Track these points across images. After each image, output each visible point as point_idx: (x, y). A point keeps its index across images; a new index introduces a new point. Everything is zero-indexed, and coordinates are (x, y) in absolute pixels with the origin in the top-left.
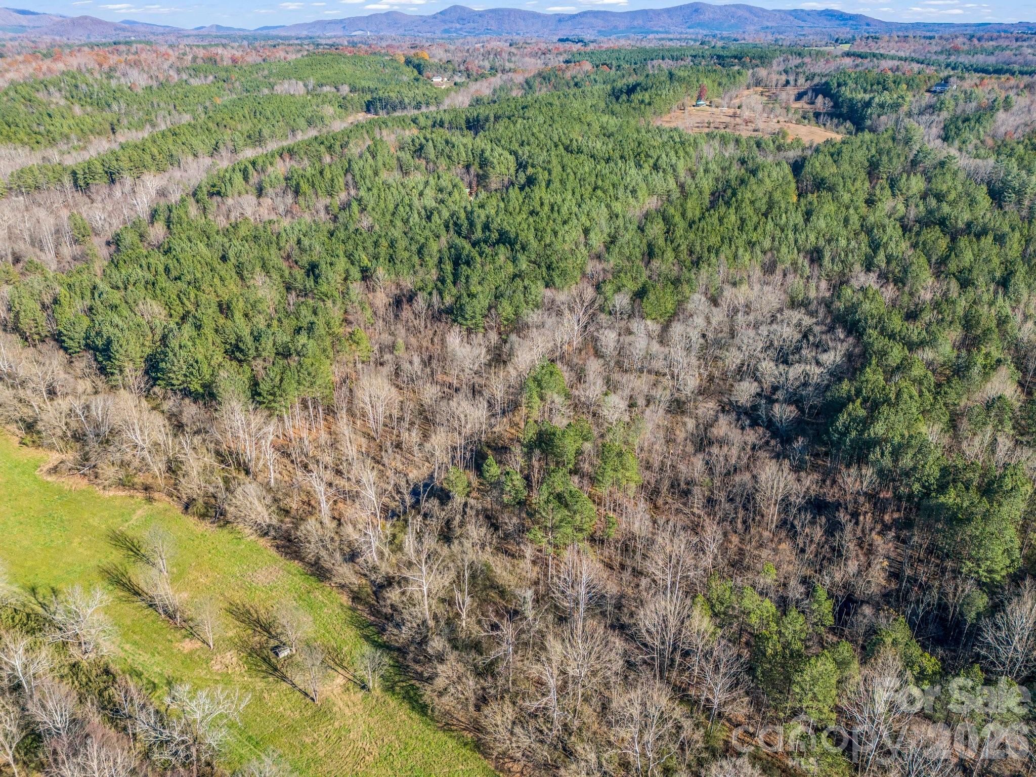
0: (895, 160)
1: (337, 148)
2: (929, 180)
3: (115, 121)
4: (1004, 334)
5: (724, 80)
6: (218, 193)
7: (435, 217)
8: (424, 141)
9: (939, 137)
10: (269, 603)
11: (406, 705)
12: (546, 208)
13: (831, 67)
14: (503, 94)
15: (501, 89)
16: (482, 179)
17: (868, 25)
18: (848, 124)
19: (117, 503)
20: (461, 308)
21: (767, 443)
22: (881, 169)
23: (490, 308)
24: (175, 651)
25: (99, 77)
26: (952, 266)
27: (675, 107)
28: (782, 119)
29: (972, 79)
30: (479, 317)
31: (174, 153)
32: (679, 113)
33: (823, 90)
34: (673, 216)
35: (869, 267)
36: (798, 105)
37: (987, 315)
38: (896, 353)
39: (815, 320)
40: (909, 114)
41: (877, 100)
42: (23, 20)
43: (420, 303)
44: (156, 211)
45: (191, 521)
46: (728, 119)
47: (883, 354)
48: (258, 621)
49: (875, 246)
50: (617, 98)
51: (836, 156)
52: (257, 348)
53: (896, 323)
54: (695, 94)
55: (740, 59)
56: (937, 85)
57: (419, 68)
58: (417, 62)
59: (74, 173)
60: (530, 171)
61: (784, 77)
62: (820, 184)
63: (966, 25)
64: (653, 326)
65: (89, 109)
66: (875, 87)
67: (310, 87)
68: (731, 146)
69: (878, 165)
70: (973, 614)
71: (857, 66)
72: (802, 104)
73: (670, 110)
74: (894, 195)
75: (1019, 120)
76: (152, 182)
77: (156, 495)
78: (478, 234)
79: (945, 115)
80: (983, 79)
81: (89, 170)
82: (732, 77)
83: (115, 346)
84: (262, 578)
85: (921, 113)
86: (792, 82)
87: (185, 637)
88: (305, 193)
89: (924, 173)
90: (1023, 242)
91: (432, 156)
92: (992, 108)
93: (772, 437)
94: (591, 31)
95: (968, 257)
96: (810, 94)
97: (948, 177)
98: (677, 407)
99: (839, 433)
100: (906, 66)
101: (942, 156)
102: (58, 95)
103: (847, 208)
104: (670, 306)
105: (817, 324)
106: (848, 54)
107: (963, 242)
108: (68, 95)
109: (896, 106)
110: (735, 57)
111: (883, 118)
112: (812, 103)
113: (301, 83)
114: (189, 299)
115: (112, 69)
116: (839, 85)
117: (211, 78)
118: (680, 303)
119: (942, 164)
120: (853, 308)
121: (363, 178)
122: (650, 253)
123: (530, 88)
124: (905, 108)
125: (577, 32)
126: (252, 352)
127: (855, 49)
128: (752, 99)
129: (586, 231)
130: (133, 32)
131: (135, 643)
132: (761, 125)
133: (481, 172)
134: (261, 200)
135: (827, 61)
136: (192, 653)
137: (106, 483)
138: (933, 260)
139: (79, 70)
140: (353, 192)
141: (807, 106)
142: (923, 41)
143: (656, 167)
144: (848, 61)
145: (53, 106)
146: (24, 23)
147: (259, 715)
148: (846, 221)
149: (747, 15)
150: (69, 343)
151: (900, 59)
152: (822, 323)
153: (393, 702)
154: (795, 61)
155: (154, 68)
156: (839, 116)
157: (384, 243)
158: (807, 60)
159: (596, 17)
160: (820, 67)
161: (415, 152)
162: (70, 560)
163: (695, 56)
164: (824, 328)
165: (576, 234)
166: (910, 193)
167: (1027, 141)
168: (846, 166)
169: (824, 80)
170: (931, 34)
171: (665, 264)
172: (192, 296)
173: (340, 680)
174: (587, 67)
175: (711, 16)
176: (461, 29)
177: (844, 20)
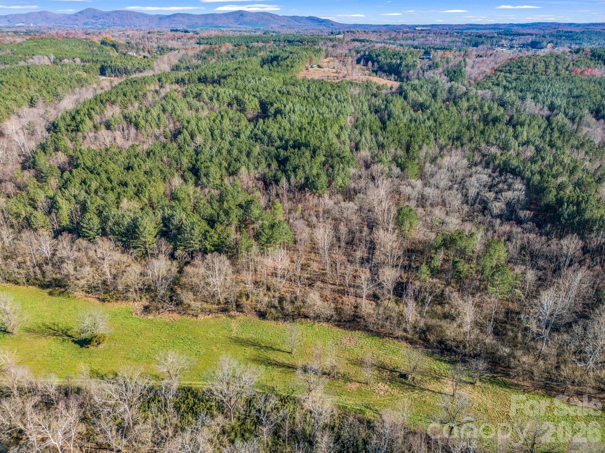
5: (316, 53)
11: (496, 386)
15: (184, 59)
17: (332, 25)
23: (329, 182)
27: (303, 68)
29: (440, 52)
36: (361, 66)
41: (404, 63)
55: (302, 42)
56: (423, 55)
60: (275, 106)
66: (395, 57)
67: (52, 60)
71: (364, 46)
77: (233, 313)
79: (441, 70)
80: (444, 52)
94: (182, 25)
96: (363, 60)
109: (414, 66)
110: (299, 41)
113: (46, 58)
118: (420, 170)
119: (466, 93)
124: (418, 67)
125: (173, 25)
127: (350, 37)
134: (114, 133)
144: (358, 44)
149: (270, 18)
150: (89, 233)
153: (489, 386)
156: (385, 71)
159: (183, 17)
163: (275, 41)
164: (497, 174)
167: (487, 81)
174: (230, 46)
175: (250, 18)
176: (96, 23)
177: (321, 22)
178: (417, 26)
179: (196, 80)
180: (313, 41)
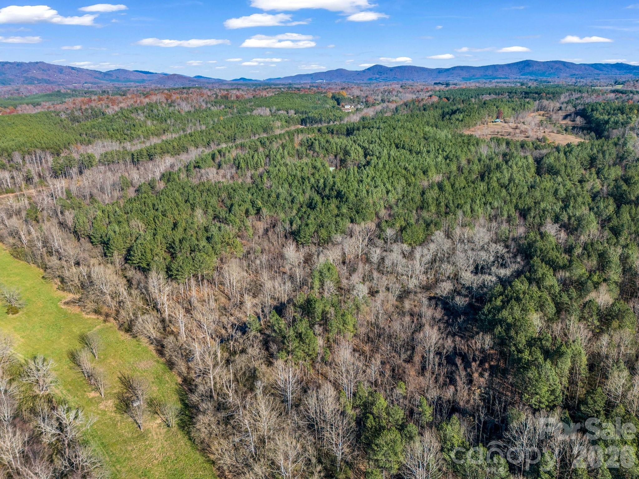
3: (166, 129)
6: (198, 167)
10: (140, 378)
14: (380, 115)
15: (381, 112)
16: (343, 162)
18: (593, 134)
19: (90, 321)
20: (300, 232)
22: (598, 162)
23: (314, 232)
24: (85, 396)
25: (165, 106)
28: (548, 131)
33: (582, 113)
34: (446, 186)
36: (564, 122)
39: (506, 250)
40: (633, 128)
41: (612, 119)
42: (145, 77)
43: (279, 228)
44: (163, 175)
45: (120, 333)
46: (511, 130)
48: (132, 386)
50: (443, 117)
54: (495, 115)
55: (539, 94)
57: (338, 101)
58: (337, 97)
59: (133, 155)
60: (369, 158)
65: (155, 122)
67: (273, 111)
68: (504, 146)
72: (568, 122)
73: (475, 124)
76: (169, 160)
77: (109, 319)
81: (140, 153)
83: (111, 242)
84: (142, 365)
87: (93, 390)
88: (241, 168)
94: (458, 78)
96: (573, 115)
98: (407, 295)
99: (485, 315)
102: (142, 115)
104: (421, 237)
106: (615, 91)
107: (625, 208)
108: (147, 115)
109: (625, 124)
111: (616, 130)
112: (574, 121)
113: (268, 109)
114: (158, 220)
115: (173, 102)
116: (592, 110)
117: (223, 106)
118: (427, 236)
121: (274, 160)
122: (422, 207)
124: (631, 125)
125: (450, 78)
129: (388, 193)
130: (198, 82)
131: (69, 390)
132: (532, 134)
133: (343, 159)
134: (218, 171)
135: (598, 95)
136: (93, 398)
137: (88, 311)
139: (156, 103)
141: (570, 123)
143: (446, 157)
144: (612, 95)
145: (137, 121)
146: (145, 78)
147: (111, 433)
150: (94, 240)
153: (180, 435)
155: (195, 101)
156: (588, 129)
157: (274, 195)
158: (584, 95)
161: (308, 146)
162: (55, 347)
163: (510, 93)
164: (511, 255)
165: (381, 194)
172: (160, 218)
173: (159, 421)
174: (434, 99)
175: (537, 68)
176: (379, 78)
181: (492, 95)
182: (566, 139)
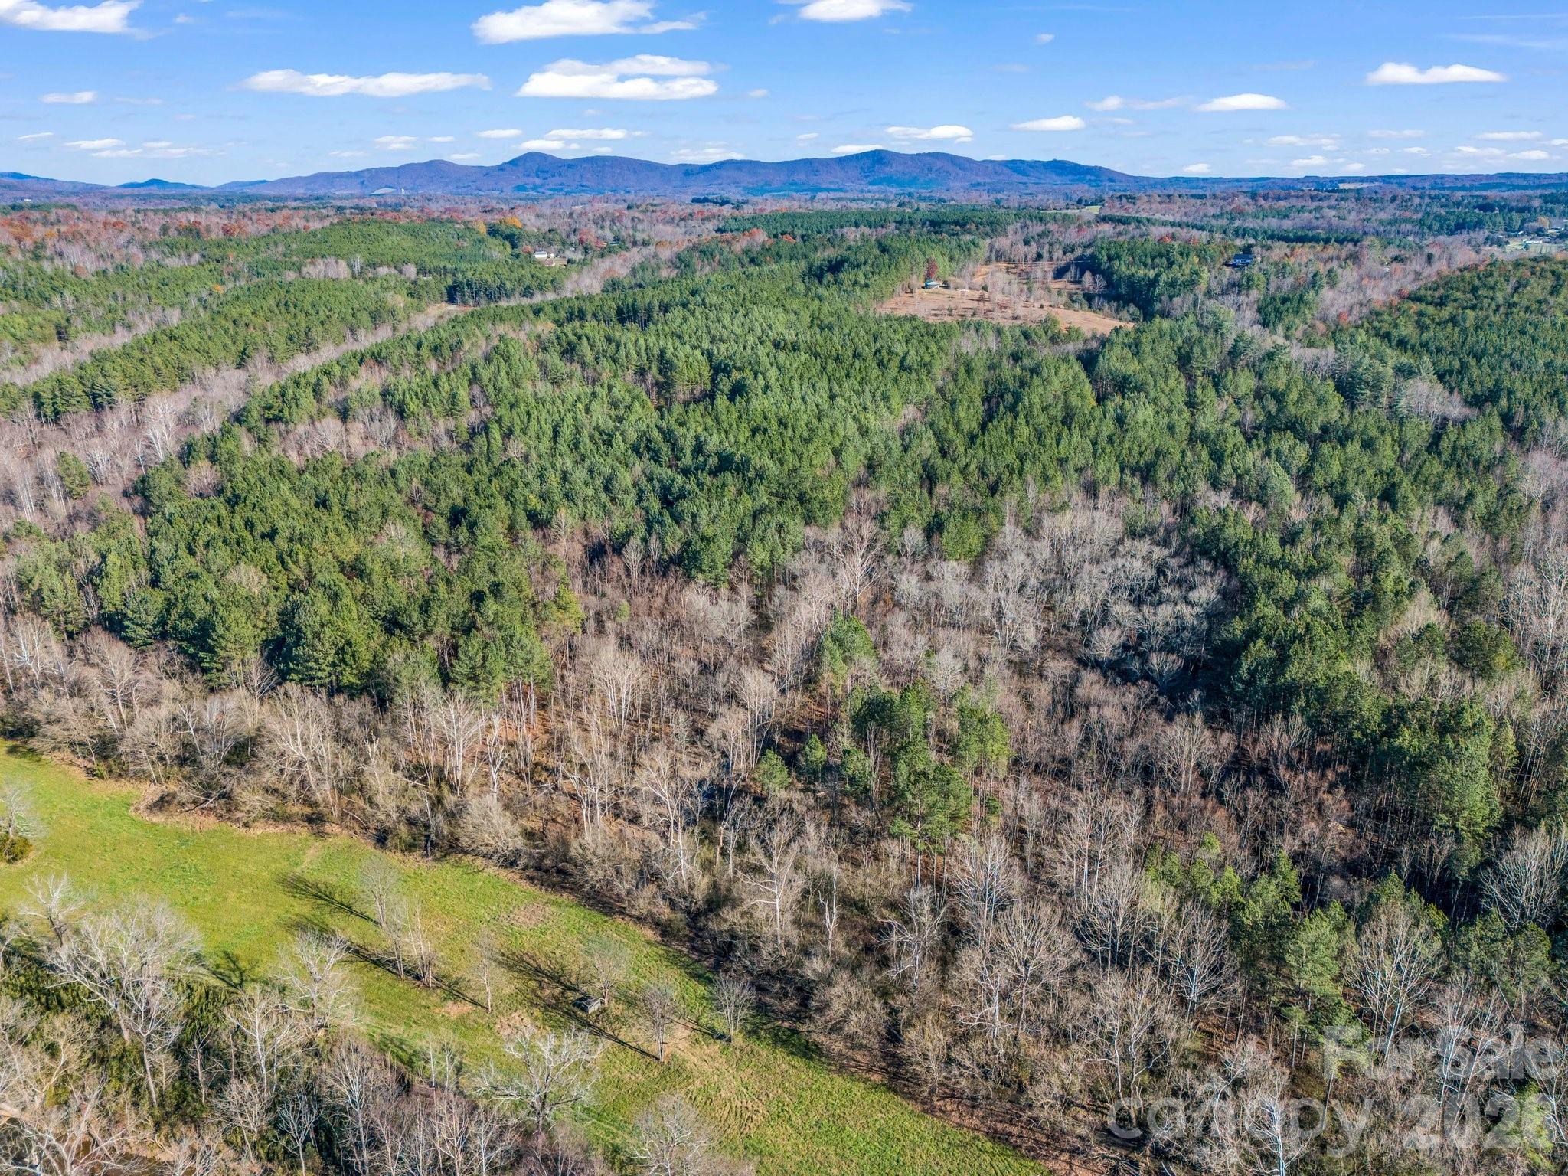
0: (1209, 353)
1: (446, 351)
2: (1260, 375)
3: (64, 323)
4: (1406, 557)
5: (956, 253)
6: (278, 419)
7: (618, 440)
8: (574, 339)
9: (1256, 322)
10: (547, 949)
11: (780, 1052)
12: (774, 423)
13: (1087, 236)
14: (648, 276)
15: (643, 267)
16: (664, 387)
17: (1111, 180)
18: (1132, 308)
19: (273, 842)
20: (695, 558)
21: (1155, 701)
22: (1194, 364)
23: (736, 555)
24: (438, 1018)
25: (20, 257)
26: (1319, 479)
27: (899, 289)
28: (1046, 304)
29: (1280, 250)
30: (721, 567)
31: (186, 364)
32: (905, 297)
33: (1087, 264)
34: (946, 430)
35: (1215, 485)
36: (1059, 284)
37: (1382, 535)
38: (1287, 585)
39: (1166, 552)
40: (1209, 294)
41: (1164, 277)
43: (633, 553)
44: (190, 446)
45: (394, 858)
46: (975, 304)
47: (1269, 585)
48: (538, 971)
49: (1218, 458)
50: (820, 278)
51: (1135, 347)
52: (426, 622)
53: (1274, 548)
54: (923, 272)
55: (963, 225)
56: (1237, 257)
57: (512, 239)
58: (508, 232)
59: (37, 396)
60: (736, 375)
61: (1033, 249)
62: (1123, 385)
63: (1238, 180)
64: (963, 568)
65: (15, 304)
66: (1157, 260)
67: (357, 268)
69: (1189, 359)
70: (1464, 872)
71: (1120, 234)
72: (1065, 284)
73: (893, 294)
74: (1219, 396)
75: (1351, 299)
77: (328, 828)
78: (687, 460)
79: (1255, 294)
80: (1293, 248)
81: (60, 390)
82: (966, 249)
83: (218, 630)
84: (523, 919)
85: (1224, 293)
86: (1046, 255)
87: (445, 999)
88: (414, 414)
89: (1251, 366)
90: (1396, 448)
91: (589, 358)
92: (1314, 283)
93: (1161, 693)
94: (733, 188)
95: (1336, 468)
96: (1073, 269)
97: (1282, 370)
98: (1021, 668)
99: (1243, 682)
100: (1184, 233)
101: (1268, 345)
103: (1169, 411)
104: (975, 542)
105: (1173, 556)
106: (1104, 219)
107: (1326, 448)
109: (1190, 284)
110: (956, 223)
111: (1177, 300)
112: (1078, 282)
113: (343, 263)
114: (296, 563)
115: (39, 246)
116: (1110, 258)
117: (196, 257)
118: (987, 540)
119: (1270, 356)
120: (1215, 534)
121: (498, 390)
122: (930, 478)
123: (687, 266)
124: (1202, 287)
125: (714, 189)
126: (419, 628)
127: (1107, 212)
128: (998, 277)
129: (837, 453)
130: (26, 190)
132: (1020, 311)
133: (661, 379)
134: (349, 426)
135: (1081, 228)
136: (463, 1018)
137: (249, 817)
138: (1294, 470)
140: (487, 410)
141: (1073, 286)
142: (1192, 201)
143: (903, 367)
144: (1107, 228)
148: (1171, 428)
149: (950, 167)
151: (1173, 224)
152: (1176, 554)
153: (764, 1051)
154: (1036, 228)
155: (104, 243)
156: (1117, 298)
157: (553, 476)
158: (1052, 227)
159: (739, 169)
160: (1072, 236)
161: (562, 354)
164: (1182, 561)
165: (826, 456)
166: (1240, 393)
167: (1366, 325)
168: (1150, 361)
169: (1089, 252)
170: (1201, 192)
171: (953, 489)
172: (301, 557)
173: (682, 1031)
174: (761, 236)
175: (900, 168)
177: (1079, 173)
178: (1343, 180)
179: (613, 313)
180: (992, 223)
181: (862, 227)
182: (1089, 320)
